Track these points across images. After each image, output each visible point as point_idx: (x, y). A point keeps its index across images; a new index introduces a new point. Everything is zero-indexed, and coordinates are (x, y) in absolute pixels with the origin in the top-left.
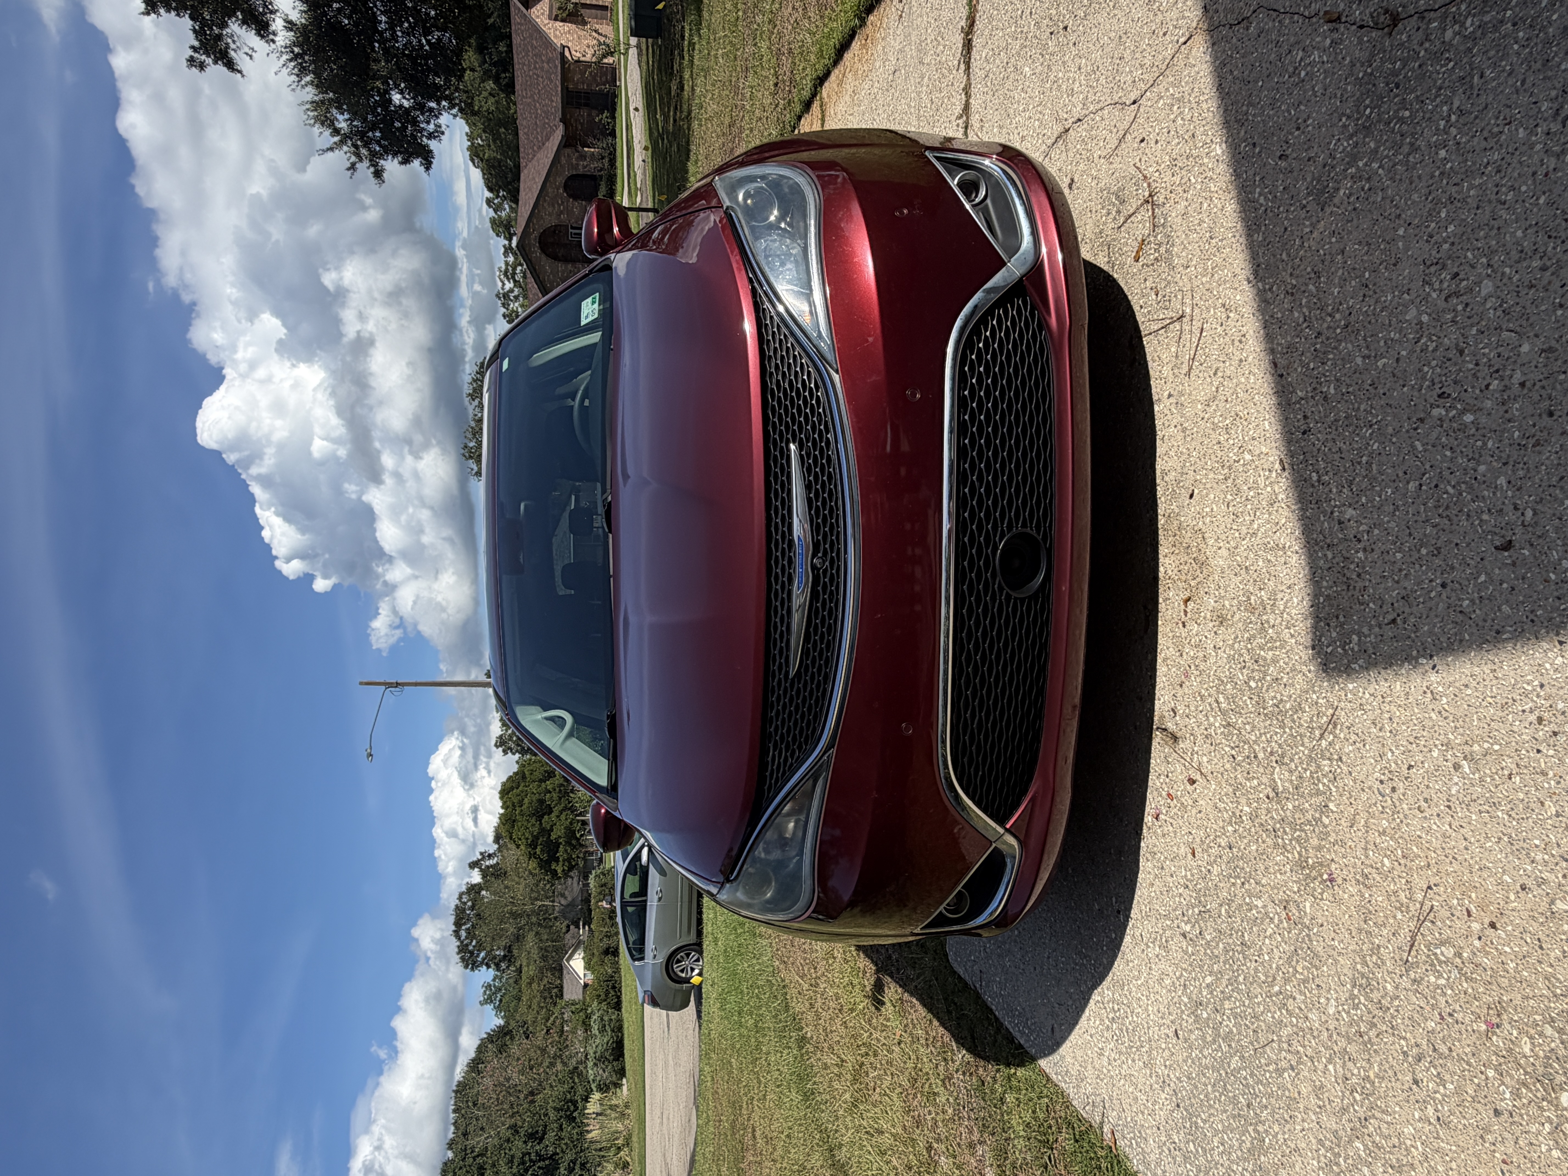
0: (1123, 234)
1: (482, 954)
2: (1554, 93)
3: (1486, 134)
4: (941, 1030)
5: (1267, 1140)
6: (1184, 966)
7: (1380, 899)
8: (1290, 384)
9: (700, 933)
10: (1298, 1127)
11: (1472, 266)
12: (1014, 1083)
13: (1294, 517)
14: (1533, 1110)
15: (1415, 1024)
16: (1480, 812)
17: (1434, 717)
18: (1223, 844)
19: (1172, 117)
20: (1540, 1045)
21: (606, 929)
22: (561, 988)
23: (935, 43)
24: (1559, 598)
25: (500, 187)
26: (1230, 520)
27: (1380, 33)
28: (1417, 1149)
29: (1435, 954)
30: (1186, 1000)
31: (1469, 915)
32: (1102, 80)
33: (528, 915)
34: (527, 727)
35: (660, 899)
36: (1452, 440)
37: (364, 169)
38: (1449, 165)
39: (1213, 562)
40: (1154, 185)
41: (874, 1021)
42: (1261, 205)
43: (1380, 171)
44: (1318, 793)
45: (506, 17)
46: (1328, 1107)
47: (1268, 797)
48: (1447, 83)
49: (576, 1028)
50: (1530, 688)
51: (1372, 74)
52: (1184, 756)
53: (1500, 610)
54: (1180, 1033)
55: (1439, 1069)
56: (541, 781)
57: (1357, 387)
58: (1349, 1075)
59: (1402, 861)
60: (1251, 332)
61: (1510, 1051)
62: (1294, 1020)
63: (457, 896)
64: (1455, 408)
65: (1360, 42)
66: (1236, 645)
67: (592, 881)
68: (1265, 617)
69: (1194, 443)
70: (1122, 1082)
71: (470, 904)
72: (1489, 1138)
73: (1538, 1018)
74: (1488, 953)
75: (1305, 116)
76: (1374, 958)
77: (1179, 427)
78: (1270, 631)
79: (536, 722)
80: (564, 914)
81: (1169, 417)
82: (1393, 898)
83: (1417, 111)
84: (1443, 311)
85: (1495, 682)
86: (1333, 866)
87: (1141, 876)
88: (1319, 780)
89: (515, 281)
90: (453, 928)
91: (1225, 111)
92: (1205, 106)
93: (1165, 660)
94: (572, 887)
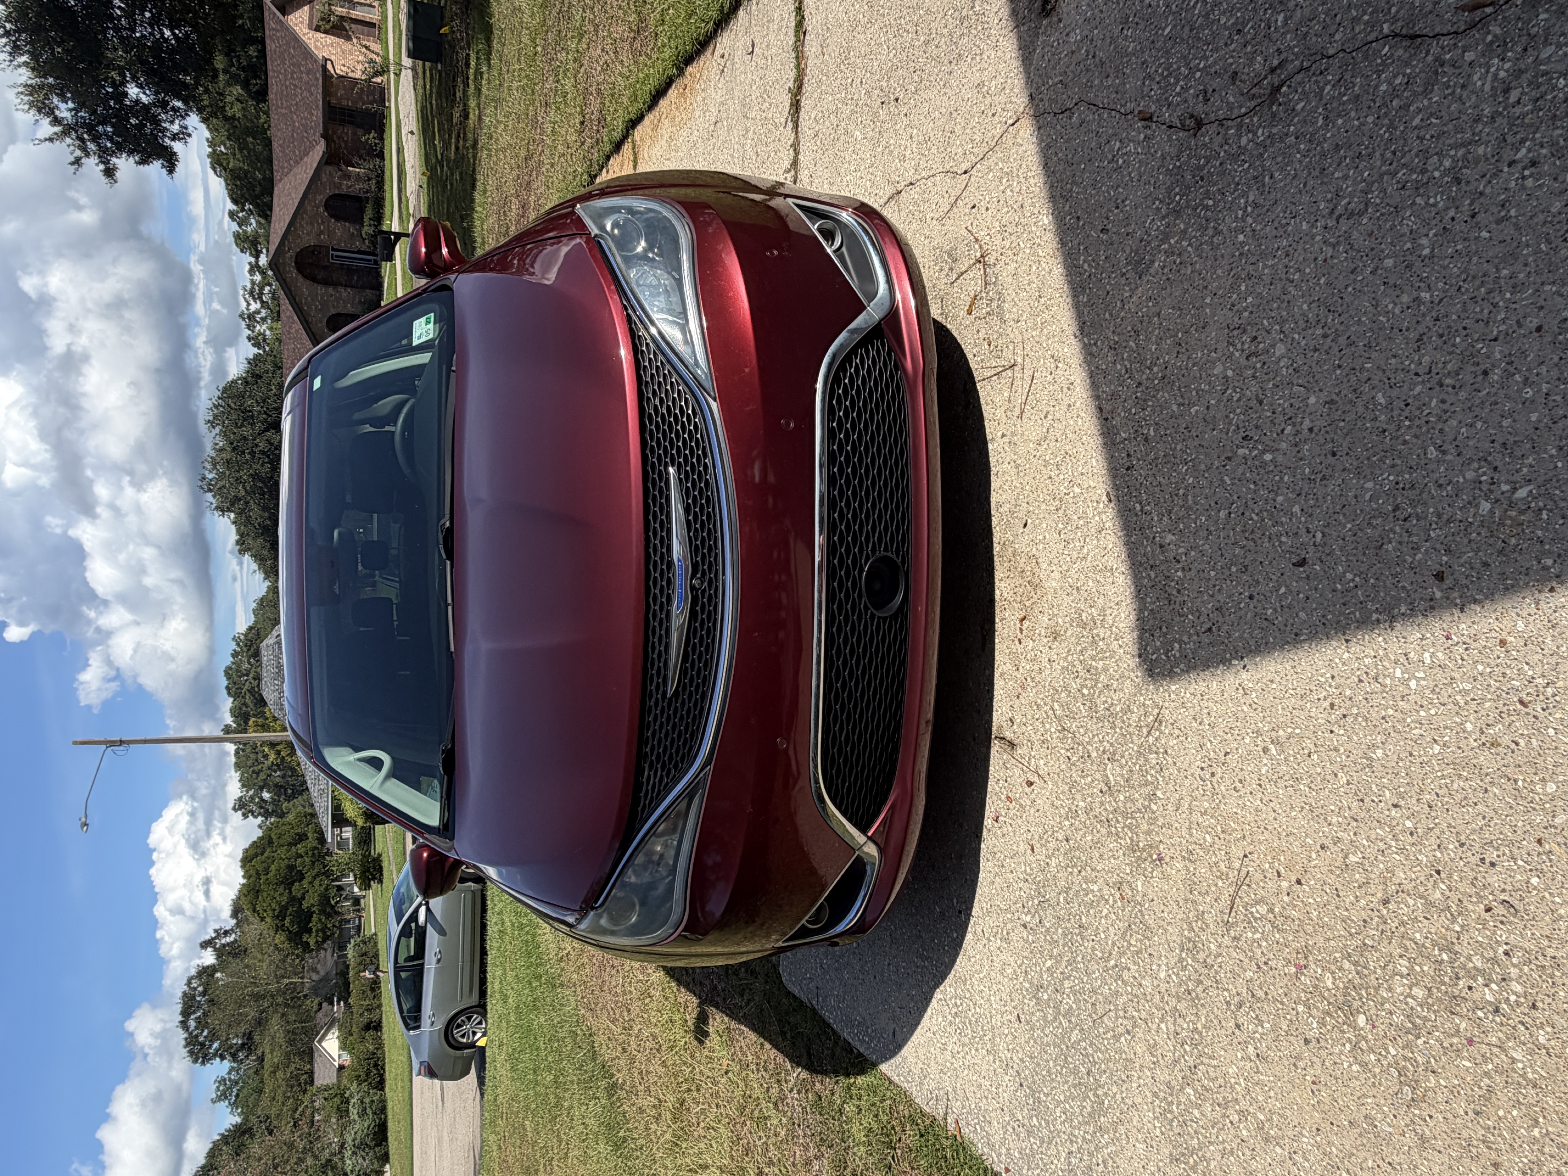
0: (956, 289)
1: (216, 1045)
2: (1329, 196)
3: (1276, 224)
4: (773, 1052)
5: (1106, 1102)
6: (1025, 954)
7: (1203, 871)
8: (1114, 427)
9: (483, 994)
10: (1134, 1085)
11: (1268, 332)
12: (854, 1092)
13: (1120, 543)
14: (1336, 1034)
15: (1235, 976)
16: (1286, 787)
17: (1245, 708)
18: (1060, 838)
19: (1002, 188)
20: (1340, 978)
21: (367, 1002)
22: (311, 1074)
23: (760, 100)
24: (1344, 604)
25: (247, 200)
26: (1062, 546)
27: (1186, 133)
28: (1240, 1085)
29: (1252, 913)
30: (1027, 985)
31: (1279, 876)
32: (934, 150)
33: (272, 996)
34: (339, 770)
35: (439, 961)
36: (1255, 475)
37: (92, 165)
38: (1247, 248)
39: (1046, 584)
40: (985, 247)
41: (698, 1055)
42: (1086, 271)
43: (1189, 249)
44: (1147, 783)
45: (259, 20)
46: (1161, 1062)
47: (1101, 792)
48: (1243, 181)
49: (329, 1116)
50: (1323, 680)
51: (1180, 167)
52: (1023, 761)
53: (1297, 615)
54: (1022, 1017)
55: (1257, 1012)
56: (290, 844)
57: (1173, 430)
58: (1179, 1030)
59: (1222, 836)
60: (1078, 381)
61: (1316, 987)
62: (1129, 989)
63: (185, 982)
64: (1257, 448)
65: (1170, 139)
66: (1070, 658)
67: (350, 952)
68: (1095, 631)
69: (1026, 478)
70: (966, 1072)
71: (200, 989)
72: (1301, 1064)
73: (1337, 955)
74: (1295, 906)
75: (1123, 197)
76: (1200, 923)
77: (1013, 464)
78: (1101, 643)
79: (349, 763)
80: (315, 990)
81: (1003, 455)
82: (1214, 869)
83: (1219, 201)
84: (1245, 367)
85: (1295, 676)
86: (1162, 847)
87: (981, 875)
88: (1147, 772)
89: (262, 302)
90: (180, 1018)
91: (1052, 186)
92: (1032, 181)
93: (1002, 674)
94: (327, 959)
